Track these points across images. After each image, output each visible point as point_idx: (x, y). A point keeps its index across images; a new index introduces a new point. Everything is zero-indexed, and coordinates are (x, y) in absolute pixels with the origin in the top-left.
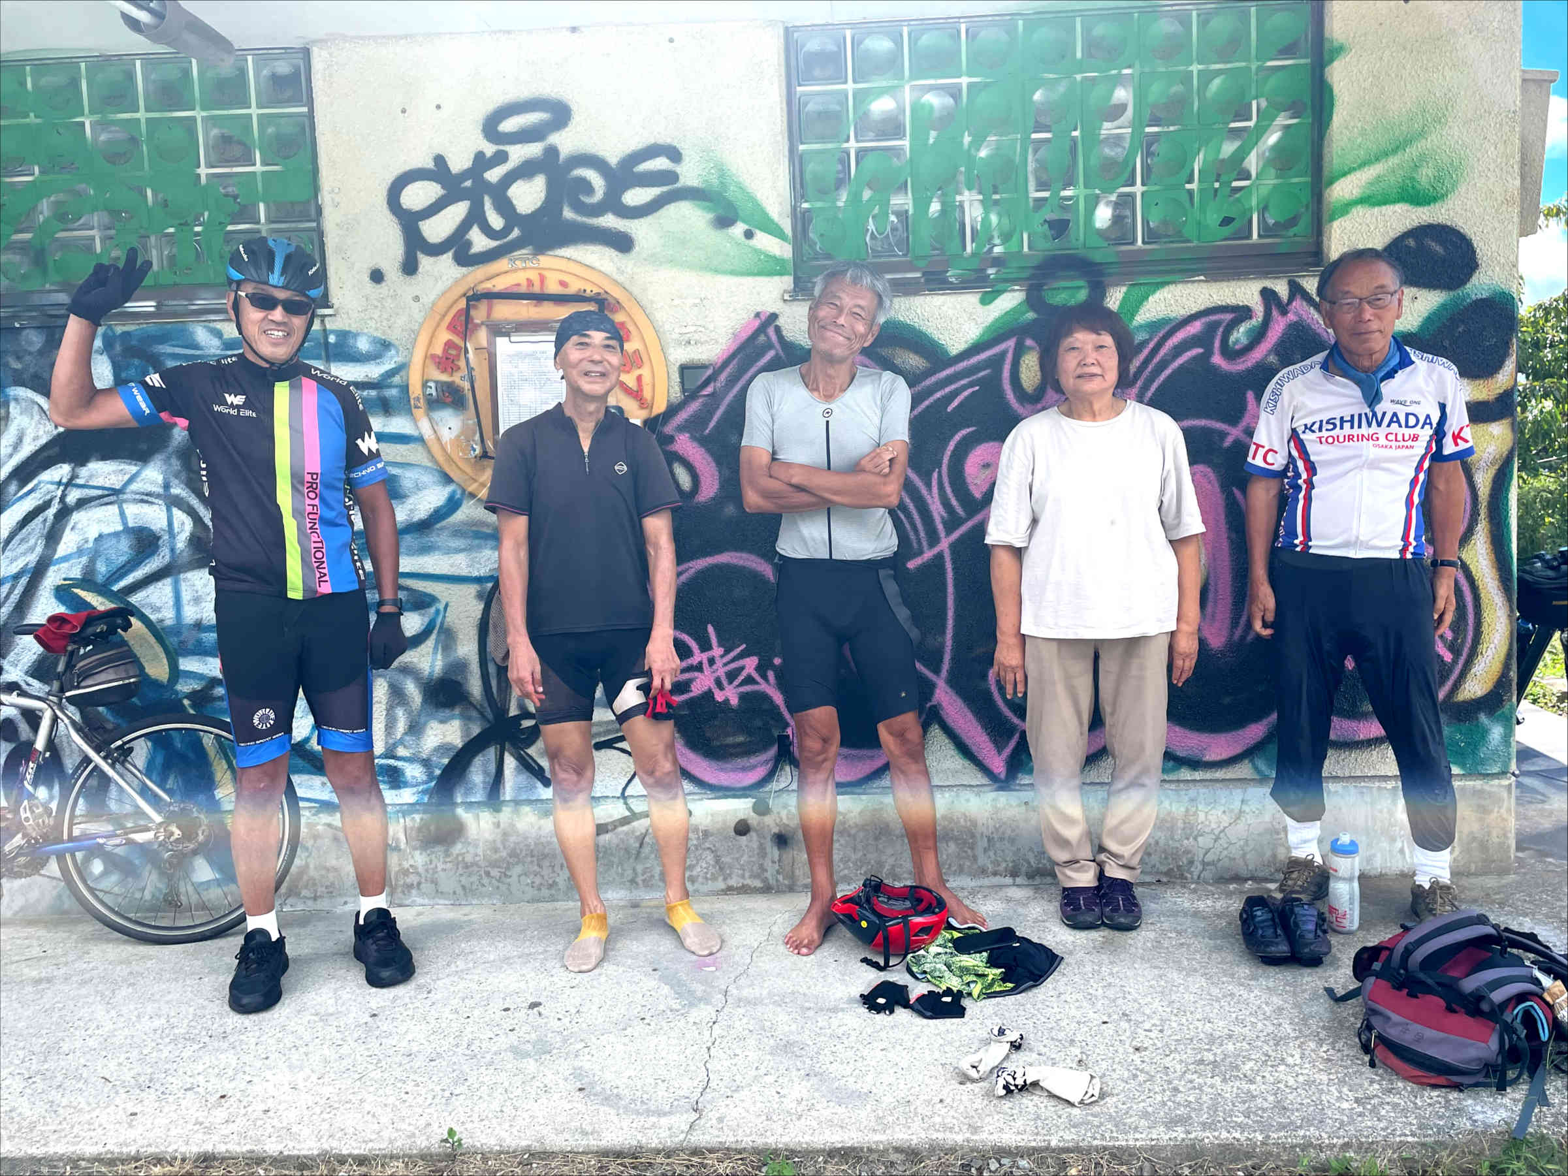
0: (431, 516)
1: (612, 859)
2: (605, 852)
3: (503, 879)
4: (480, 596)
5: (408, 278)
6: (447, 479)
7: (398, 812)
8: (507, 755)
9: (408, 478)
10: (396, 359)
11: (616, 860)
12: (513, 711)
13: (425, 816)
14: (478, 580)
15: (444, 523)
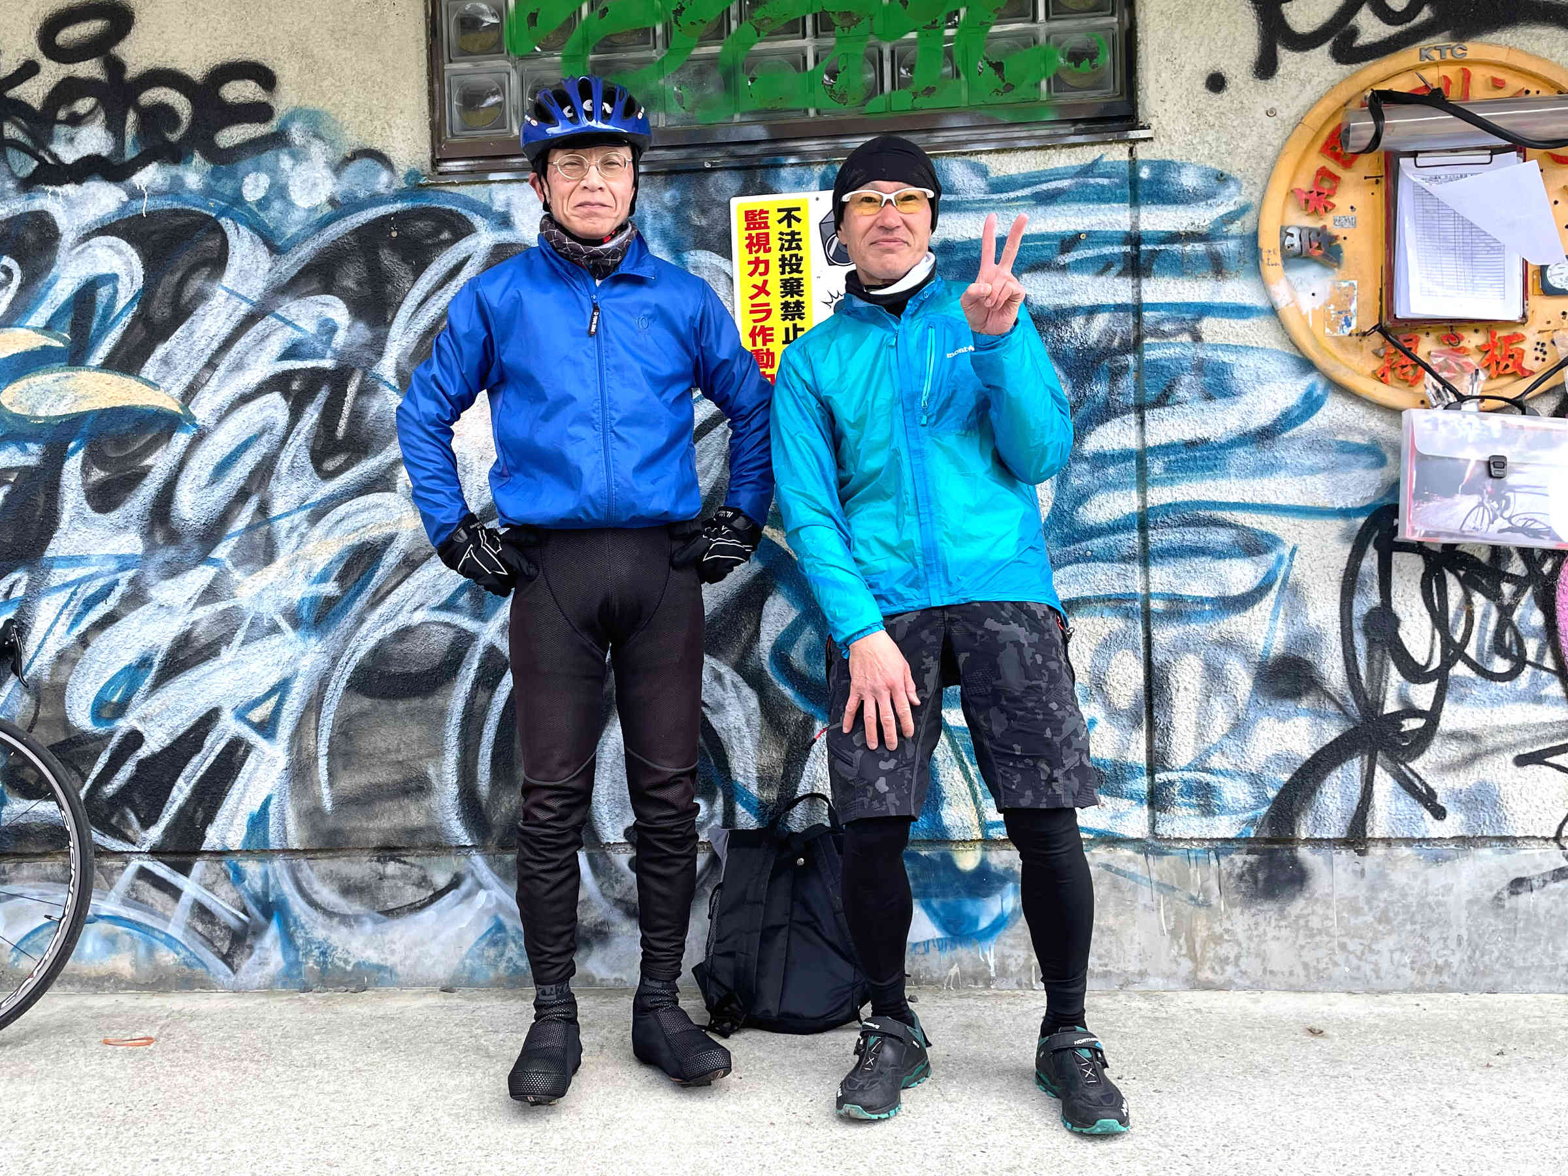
0: (1276, 422)
1: (1539, 930)
2: (1527, 921)
3: (1367, 955)
4: (1344, 537)
5: (1261, 83)
6: (1307, 365)
7: (1209, 850)
8: (1378, 770)
9: (1244, 368)
10: (1236, 199)
11: (1545, 933)
12: (1391, 706)
13: (1251, 858)
14: (1345, 513)
15: (1294, 431)
